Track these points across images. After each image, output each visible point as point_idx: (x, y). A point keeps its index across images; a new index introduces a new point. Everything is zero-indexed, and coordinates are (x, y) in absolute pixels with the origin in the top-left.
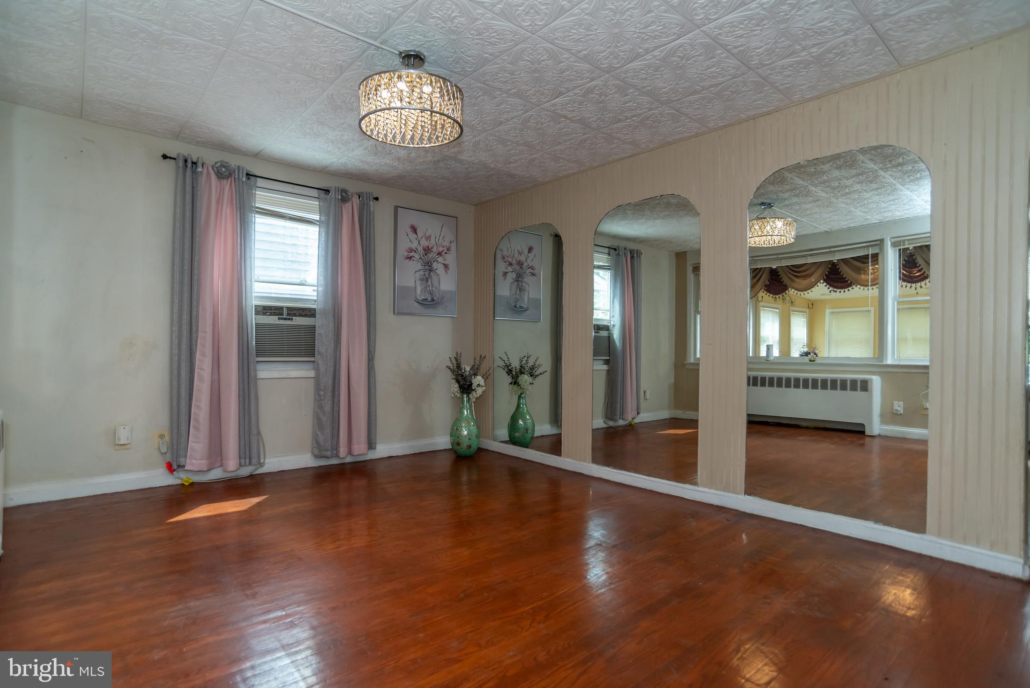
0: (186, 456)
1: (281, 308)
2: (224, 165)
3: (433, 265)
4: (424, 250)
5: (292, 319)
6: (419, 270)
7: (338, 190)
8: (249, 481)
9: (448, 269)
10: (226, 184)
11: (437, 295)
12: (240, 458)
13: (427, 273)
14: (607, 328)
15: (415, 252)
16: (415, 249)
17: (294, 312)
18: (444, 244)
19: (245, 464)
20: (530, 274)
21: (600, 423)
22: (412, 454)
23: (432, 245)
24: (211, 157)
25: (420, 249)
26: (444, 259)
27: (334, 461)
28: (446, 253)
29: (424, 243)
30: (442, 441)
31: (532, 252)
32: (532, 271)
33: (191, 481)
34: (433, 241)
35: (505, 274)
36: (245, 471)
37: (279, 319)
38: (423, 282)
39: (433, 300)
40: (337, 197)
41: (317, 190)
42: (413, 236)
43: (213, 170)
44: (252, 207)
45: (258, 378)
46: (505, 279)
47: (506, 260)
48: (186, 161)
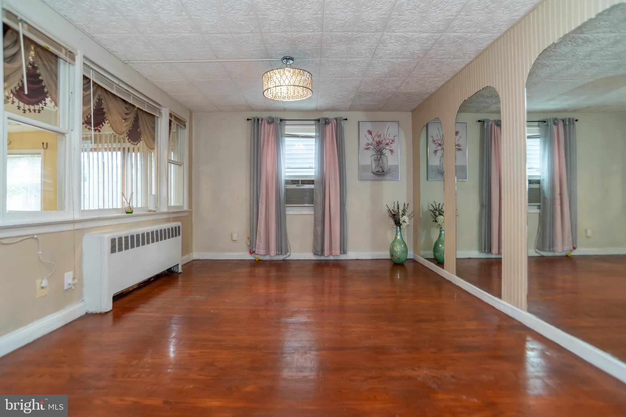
0: (255, 247)
1: (298, 181)
2: (270, 118)
3: (383, 151)
4: (377, 143)
6: (374, 155)
7: (323, 119)
8: (283, 262)
9: (393, 152)
10: (272, 126)
11: (386, 168)
12: (276, 251)
13: (379, 156)
14: (538, 182)
15: (371, 145)
16: (371, 143)
18: (390, 138)
20: (457, 149)
21: (533, 253)
22: (371, 259)
23: (382, 140)
24: (265, 115)
25: (374, 143)
26: (391, 147)
27: (322, 258)
28: (391, 143)
29: (377, 139)
30: (385, 254)
31: (458, 135)
32: (458, 147)
33: (259, 259)
34: (382, 137)
35: (436, 152)
36: (281, 257)
38: (376, 161)
39: (383, 171)
40: (322, 122)
41: (314, 121)
42: (369, 136)
43: (266, 121)
44: (283, 134)
46: (436, 154)
47: (436, 142)
48: (258, 120)
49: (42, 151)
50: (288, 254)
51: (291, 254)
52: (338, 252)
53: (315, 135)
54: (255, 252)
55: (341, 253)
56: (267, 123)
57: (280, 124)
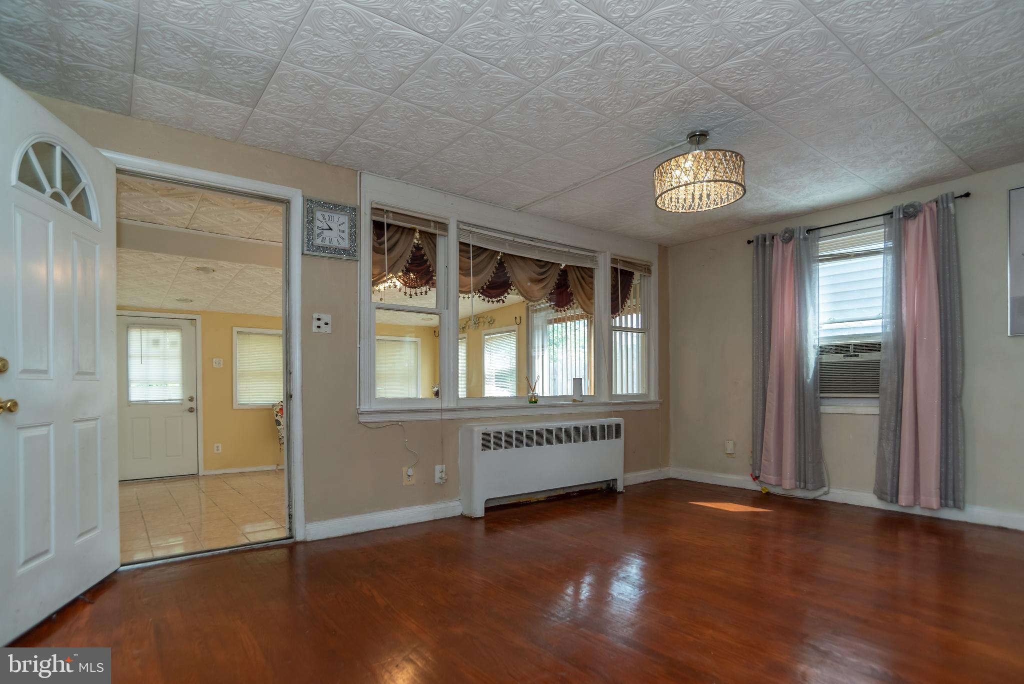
1: (848, 346)
5: (858, 355)
12: (796, 480)
17: (861, 348)
19: (800, 486)
24: (778, 229)
37: (844, 356)
45: (821, 412)
49: (516, 327)
50: (826, 489)
51: (832, 490)
52: (934, 502)
53: (883, 247)
54: (759, 477)
55: (941, 505)
56: (783, 242)
57: (805, 239)
